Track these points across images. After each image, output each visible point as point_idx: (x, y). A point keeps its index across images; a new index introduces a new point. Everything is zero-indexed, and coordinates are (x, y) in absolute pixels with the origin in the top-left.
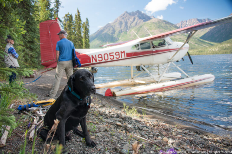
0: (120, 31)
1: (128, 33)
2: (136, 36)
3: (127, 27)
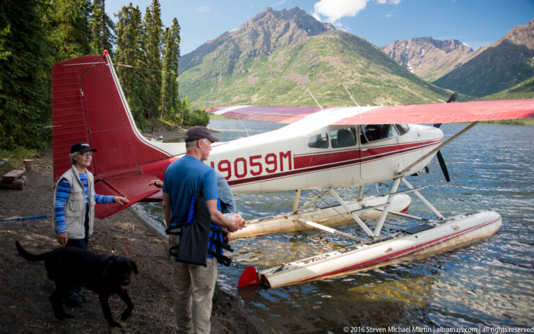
0: (251, 52)
1: (270, 58)
2: (287, 68)
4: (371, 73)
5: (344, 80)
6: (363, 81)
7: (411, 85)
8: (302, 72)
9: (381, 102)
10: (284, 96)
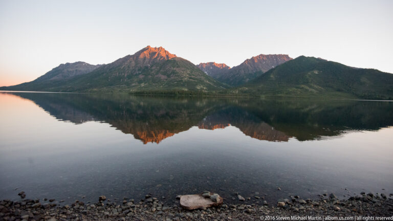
0: (141, 65)
1: (149, 68)
2: (158, 72)
3: (149, 62)
4: (193, 75)
5: (182, 78)
6: (190, 78)
7: (209, 80)
8: (164, 74)
9: (198, 88)
10: (156, 84)
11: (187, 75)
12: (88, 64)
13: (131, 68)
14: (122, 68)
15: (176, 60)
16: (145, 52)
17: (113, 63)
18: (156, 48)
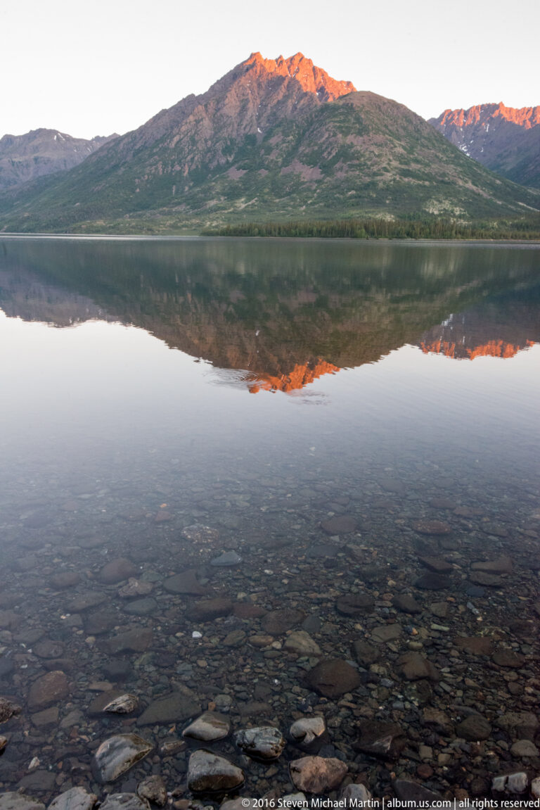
0: (232, 129)
1: (261, 138)
2: (289, 157)
3: (259, 117)
4: (417, 161)
5: (375, 174)
6: (405, 173)
7: (476, 180)
8: (312, 161)
9: (434, 209)
10: (285, 200)
11: (395, 163)
12: (68, 139)
13: (201, 146)
14: (173, 145)
15: (356, 103)
16: (245, 81)
17: (142, 130)
18: (280, 61)
